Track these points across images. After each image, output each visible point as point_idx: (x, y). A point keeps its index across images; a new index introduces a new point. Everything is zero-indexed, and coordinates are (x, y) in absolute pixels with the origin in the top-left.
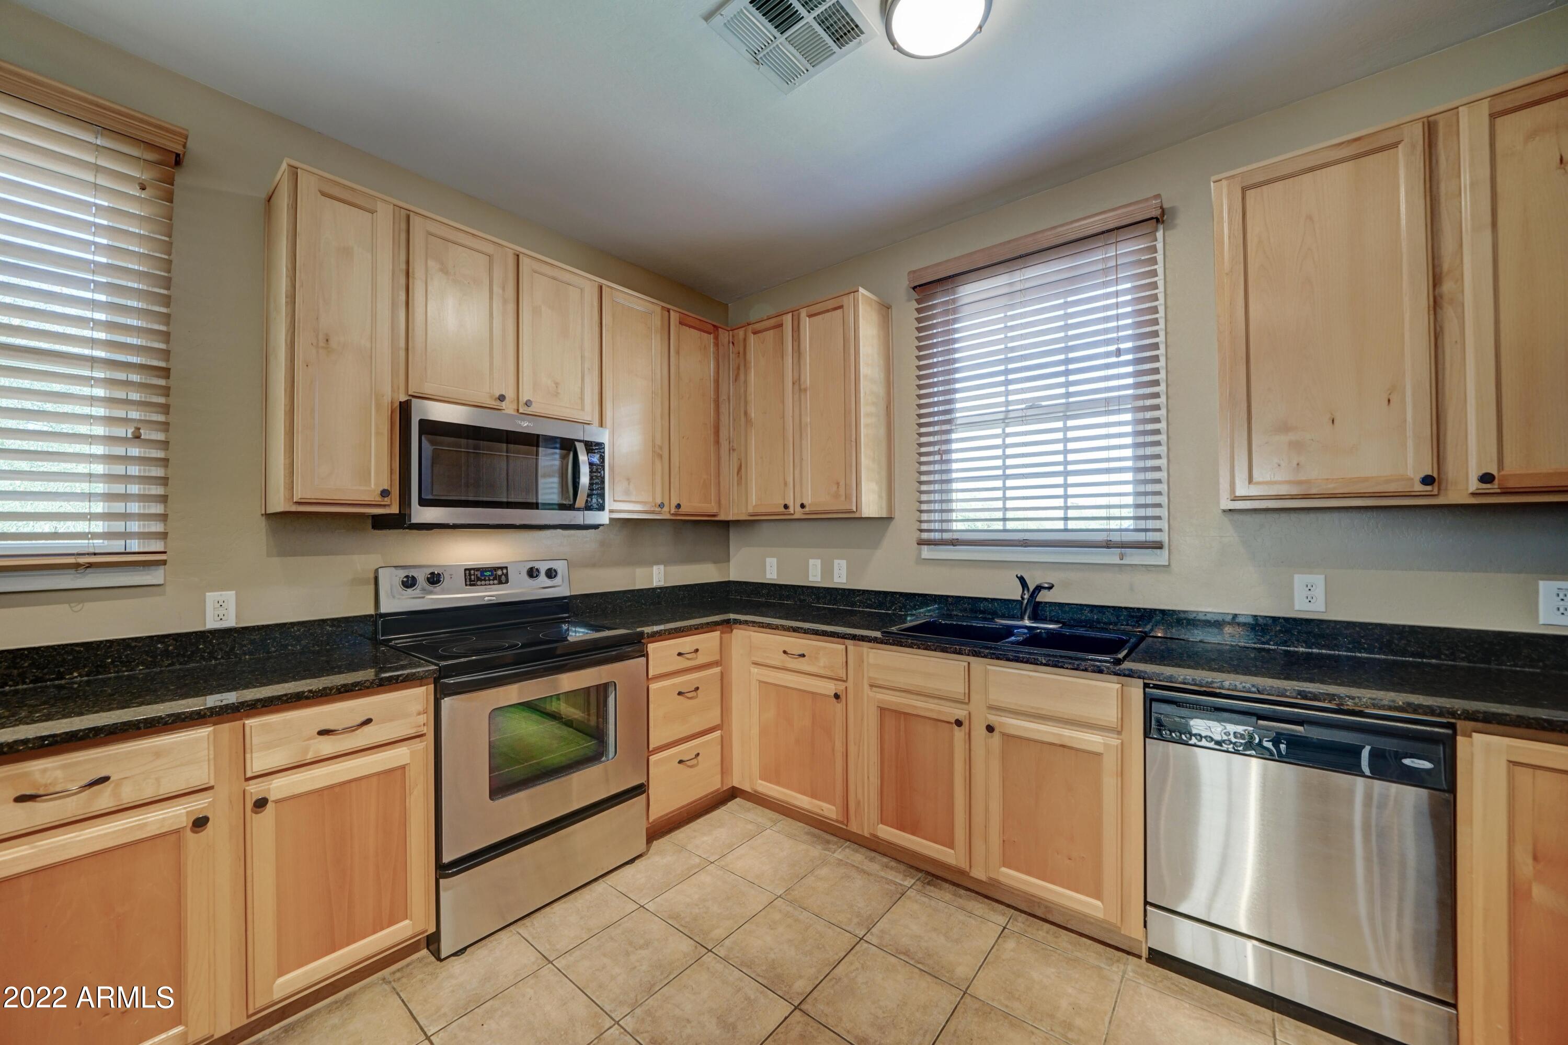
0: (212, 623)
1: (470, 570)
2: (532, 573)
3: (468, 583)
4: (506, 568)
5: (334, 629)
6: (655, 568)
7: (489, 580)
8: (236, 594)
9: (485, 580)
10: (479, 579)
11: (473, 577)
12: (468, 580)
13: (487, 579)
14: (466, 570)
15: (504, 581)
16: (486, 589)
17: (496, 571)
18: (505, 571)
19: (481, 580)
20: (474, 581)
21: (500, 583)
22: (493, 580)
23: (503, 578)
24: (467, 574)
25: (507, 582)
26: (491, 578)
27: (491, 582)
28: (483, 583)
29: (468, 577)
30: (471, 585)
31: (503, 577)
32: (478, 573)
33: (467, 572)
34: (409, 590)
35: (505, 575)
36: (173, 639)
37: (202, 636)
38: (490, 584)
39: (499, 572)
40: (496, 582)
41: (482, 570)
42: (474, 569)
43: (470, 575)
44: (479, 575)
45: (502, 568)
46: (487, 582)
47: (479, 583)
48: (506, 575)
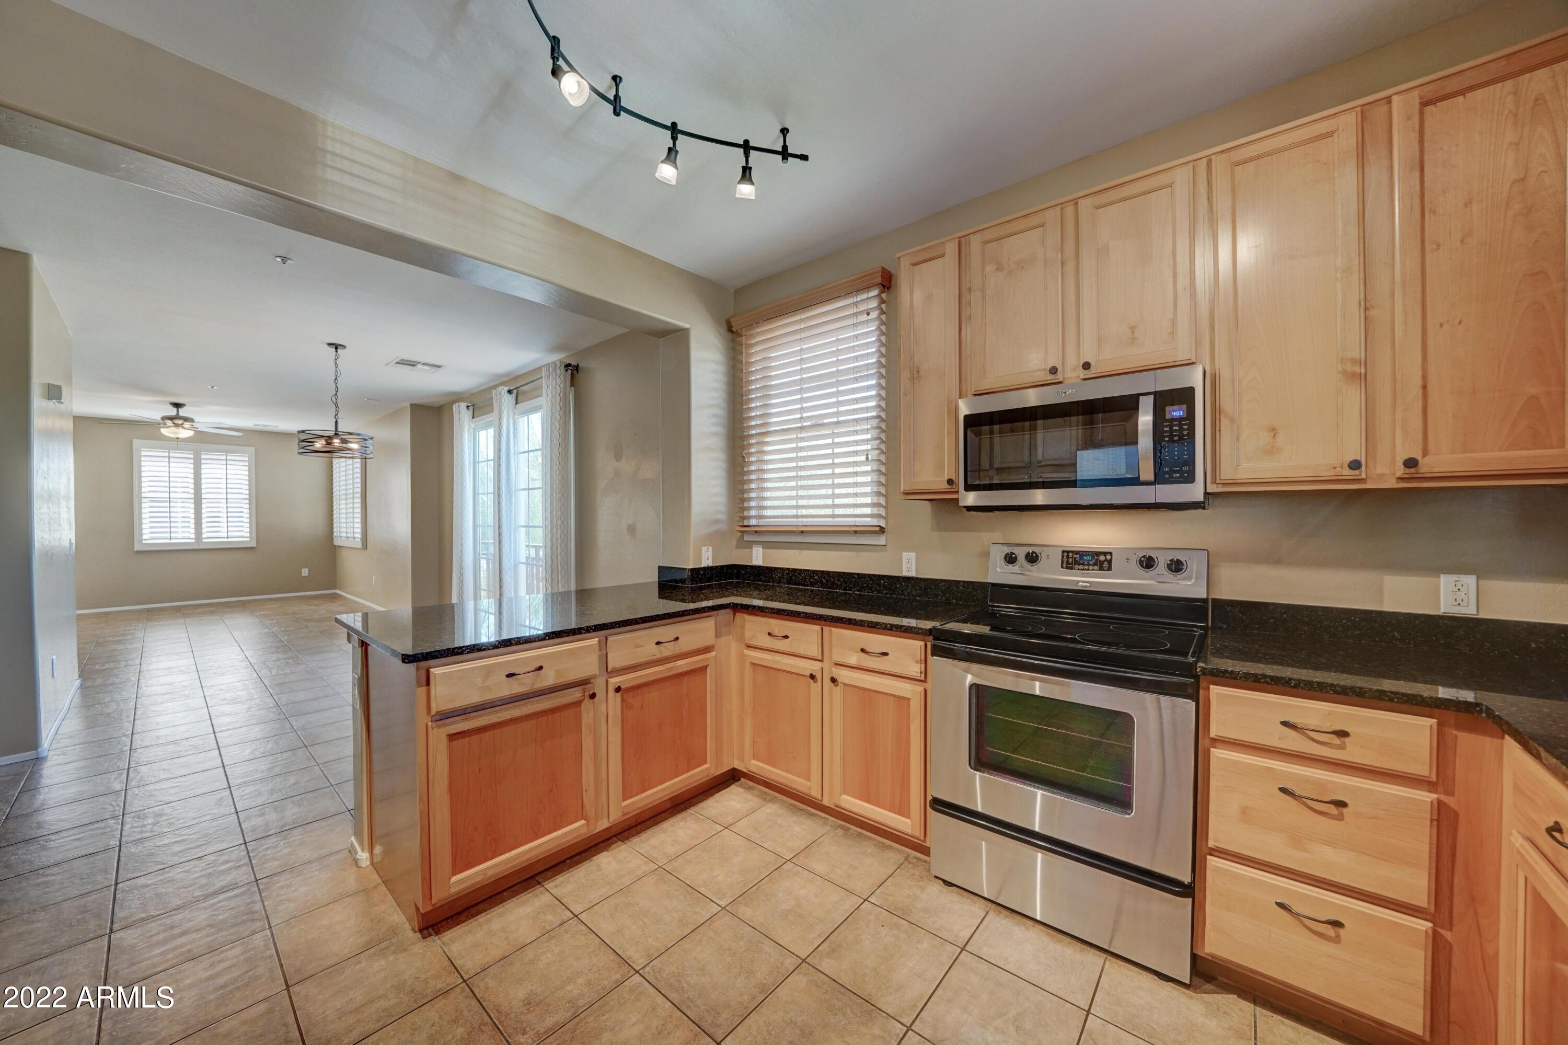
0: (905, 573)
1: (1068, 552)
2: (1148, 563)
3: (1065, 565)
4: (1111, 554)
5: (965, 589)
6: (1443, 578)
7: (1088, 565)
8: (916, 555)
9: (1083, 564)
10: (1076, 563)
11: (1070, 560)
12: (1065, 563)
13: (1086, 563)
14: (1063, 552)
15: (1106, 568)
16: (1083, 574)
17: (1097, 556)
18: (1108, 557)
19: (1079, 564)
20: (1072, 564)
21: (1101, 569)
22: (1093, 565)
23: (1106, 565)
24: (1065, 557)
25: (1109, 569)
26: (1091, 563)
27: (1091, 567)
28: (1081, 567)
29: (1065, 559)
30: (1067, 568)
31: (1106, 563)
32: (1077, 557)
33: (1065, 554)
34: (1010, 566)
35: (1108, 562)
36: (887, 579)
37: (898, 579)
38: (1088, 570)
39: (1102, 558)
40: (1096, 567)
41: (1082, 554)
42: (1072, 552)
43: (1068, 557)
44: (1078, 559)
45: (1105, 554)
46: (1086, 567)
47: (1076, 567)
48: (1110, 562)
